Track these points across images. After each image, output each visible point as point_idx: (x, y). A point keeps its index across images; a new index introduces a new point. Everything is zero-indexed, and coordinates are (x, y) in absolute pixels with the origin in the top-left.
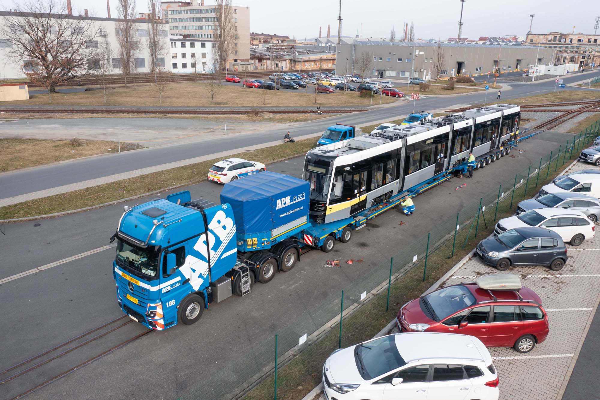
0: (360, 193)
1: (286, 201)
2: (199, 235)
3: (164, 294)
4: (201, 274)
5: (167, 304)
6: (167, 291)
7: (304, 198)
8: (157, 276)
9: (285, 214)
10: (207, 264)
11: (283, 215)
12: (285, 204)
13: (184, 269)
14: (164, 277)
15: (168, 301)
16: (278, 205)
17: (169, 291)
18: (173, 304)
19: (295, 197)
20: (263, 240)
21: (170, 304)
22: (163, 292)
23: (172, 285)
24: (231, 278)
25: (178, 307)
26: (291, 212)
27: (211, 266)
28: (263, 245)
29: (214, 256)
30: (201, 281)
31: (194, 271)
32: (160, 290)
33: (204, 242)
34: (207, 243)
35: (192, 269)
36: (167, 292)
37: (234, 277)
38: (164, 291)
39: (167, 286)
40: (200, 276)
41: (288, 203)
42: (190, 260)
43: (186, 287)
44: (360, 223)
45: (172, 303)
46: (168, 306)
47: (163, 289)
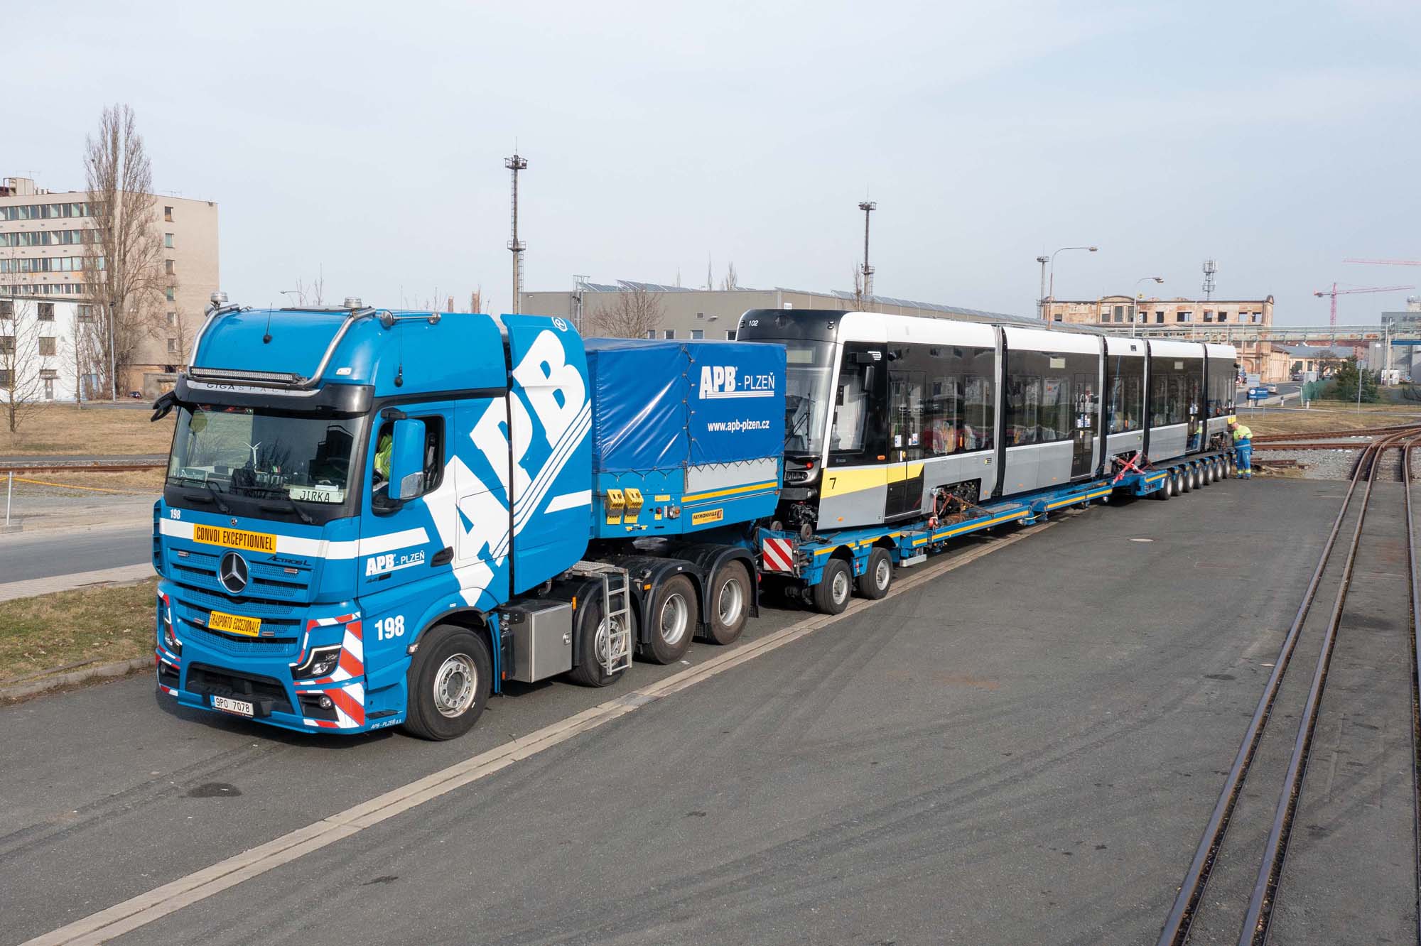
0: (908, 453)
1: (728, 381)
2: (488, 395)
3: (372, 579)
4: (486, 546)
5: (379, 625)
6: (379, 571)
7: (771, 394)
8: (348, 507)
9: (723, 426)
10: (507, 517)
11: (716, 427)
12: (721, 388)
14: (377, 514)
15: (383, 615)
16: (703, 387)
17: (387, 576)
18: (399, 634)
19: (748, 379)
20: (659, 498)
21: (387, 628)
22: (368, 574)
23: (399, 554)
24: (570, 601)
25: (413, 649)
26: (737, 425)
27: (517, 531)
28: (658, 517)
29: (527, 497)
30: (485, 575)
31: (468, 525)
32: (360, 562)
33: (499, 427)
34: (508, 433)
35: (463, 516)
36: (381, 578)
37: (580, 602)
38: (372, 569)
39: (385, 554)
40: (485, 555)
41: (730, 392)
42: (458, 477)
43: (442, 580)
45: (393, 627)
46: (381, 638)
47: (371, 561)
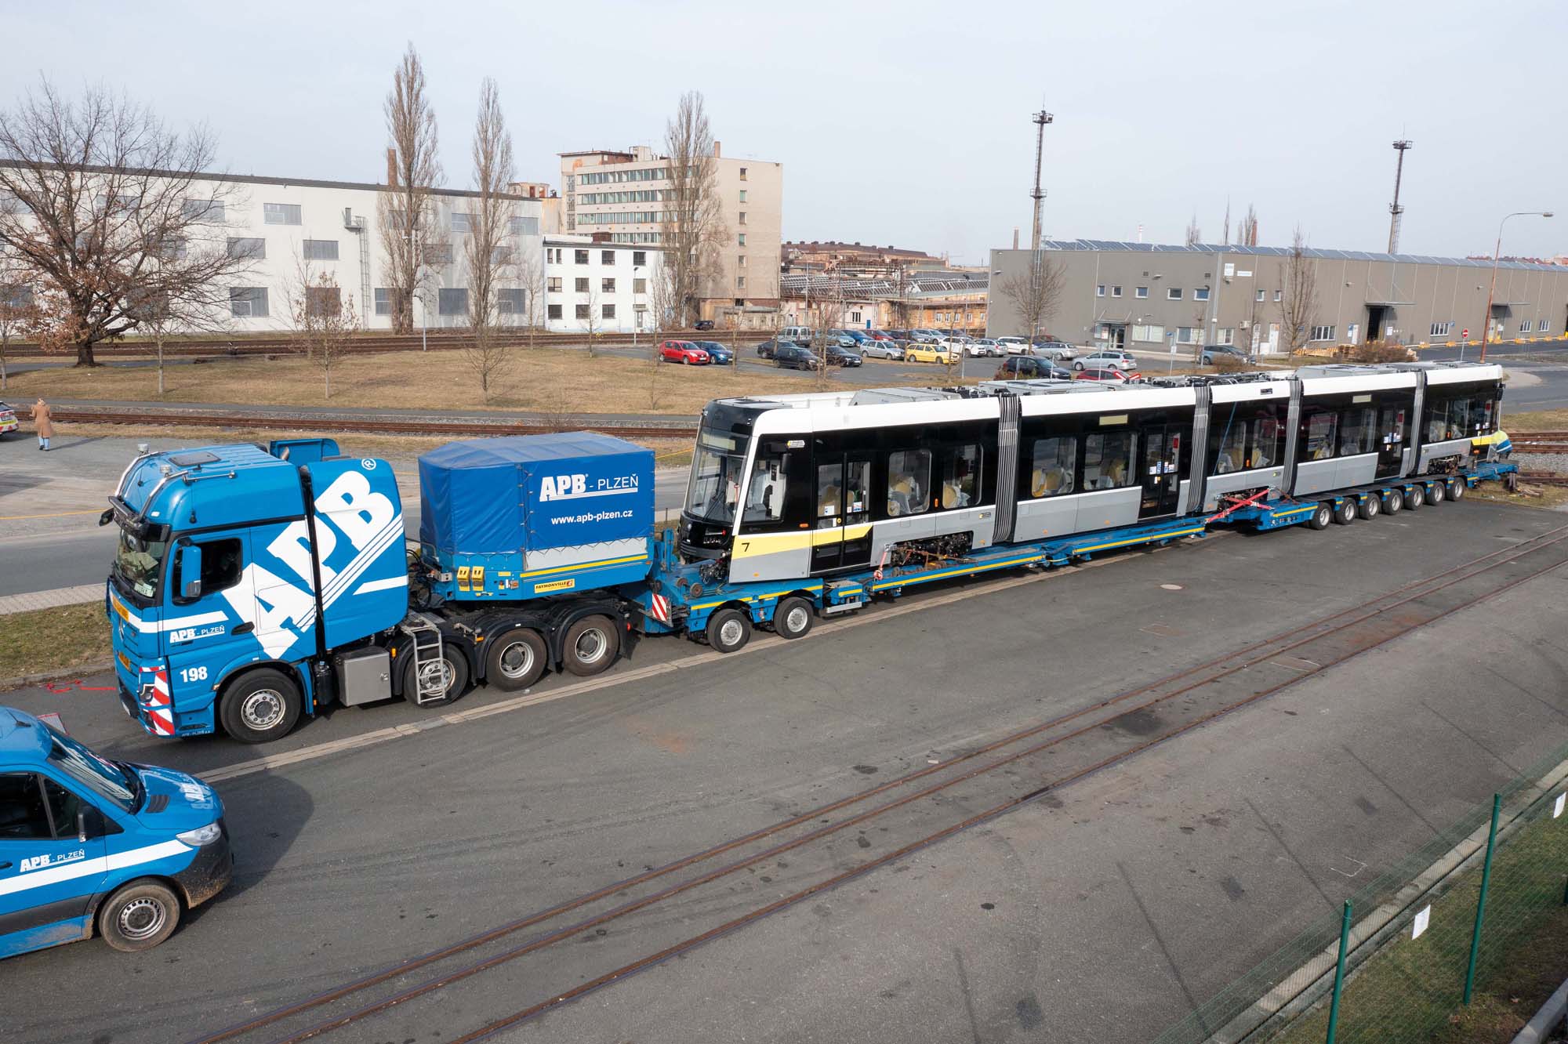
0: (845, 519)
1: (577, 485)
2: (289, 520)
3: (175, 645)
4: (290, 619)
5: (184, 672)
6: (182, 639)
7: (635, 490)
8: (156, 600)
9: (571, 520)
10: (312, 600)
11: (563, 520)
12: (568, 491)
13: (240, 596)
14: (176, 603)
15: (188, 665)
16: (544, 492)
17: (190, 642)
18: (203, 678)
19: (601, 482)
20: (501, 574)
21: (191, 674)
22: (172, 641)
23: (198, 629)
24: (389, 650)
25: (216, 687)
26: (589, 517)
27: (325, 607)
28: (501, 587)
29: (334, 585)
30: (289, 638)
31: (268, 607)
32: (163, 636)
33: (301, 540)
34: (312, 546)
35: (260, 600)
36: (184, 643)
37: (398, 651)
38: (174, 638)
39: (185, 629)
40: (288, 624)
41: (580, 493)
42: (254, 578)
43: (240, 643)
44: (841, 594)
45: (199, 674)
46: (186, 680)
47: (172, 634)
